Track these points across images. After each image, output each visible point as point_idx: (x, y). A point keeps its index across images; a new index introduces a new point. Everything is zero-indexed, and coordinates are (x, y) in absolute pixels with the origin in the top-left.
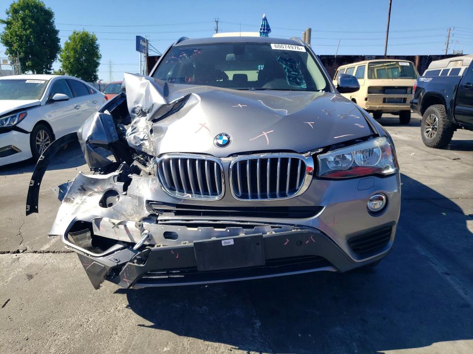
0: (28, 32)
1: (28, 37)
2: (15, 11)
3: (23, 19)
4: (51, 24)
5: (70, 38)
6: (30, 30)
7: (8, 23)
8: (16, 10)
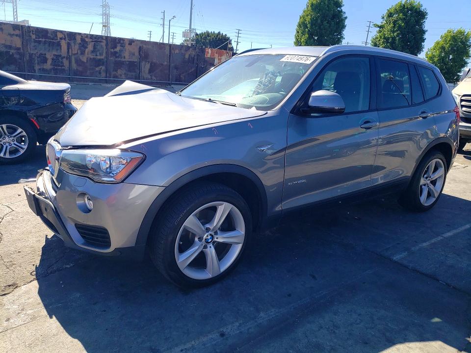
0: (395, 34)
1: (394, 39)
2: (390, 15)
3: (395, 22)
4: (421, 25)
5: (442, 37)
6: (399, 32)
7: (380, 27)
8: (391, 13)
